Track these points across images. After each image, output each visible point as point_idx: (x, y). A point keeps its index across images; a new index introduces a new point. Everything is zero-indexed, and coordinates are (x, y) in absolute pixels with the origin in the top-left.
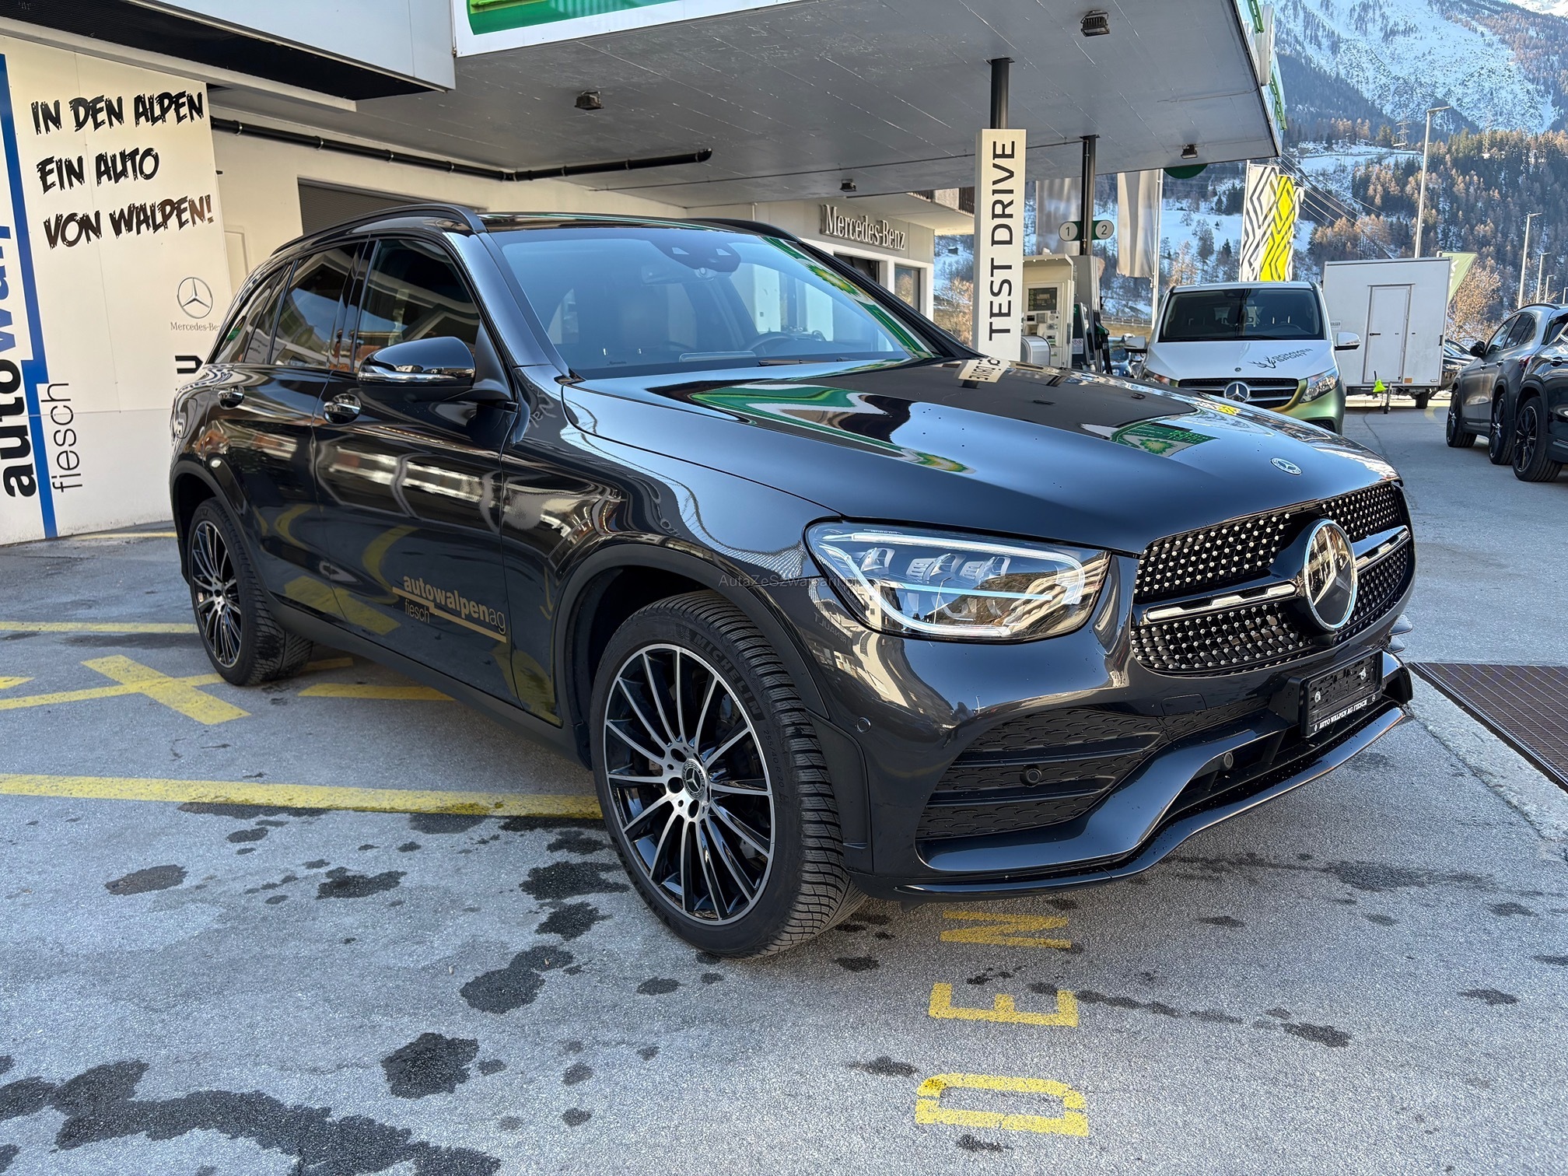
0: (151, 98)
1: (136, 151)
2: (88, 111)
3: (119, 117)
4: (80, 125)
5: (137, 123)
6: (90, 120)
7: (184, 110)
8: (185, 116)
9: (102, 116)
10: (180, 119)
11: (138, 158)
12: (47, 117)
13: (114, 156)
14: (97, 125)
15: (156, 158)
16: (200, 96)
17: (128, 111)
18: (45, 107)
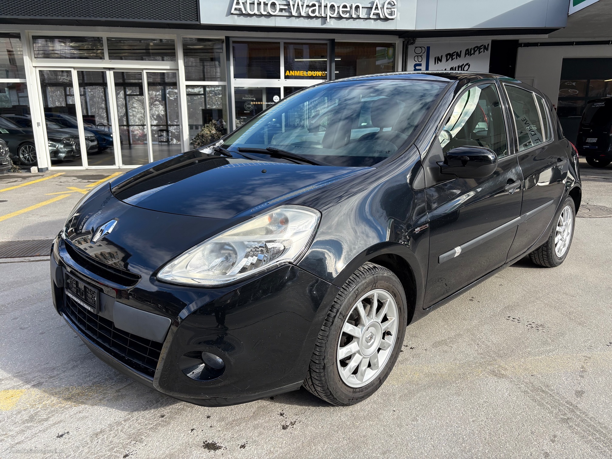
0: (471, 49)
1: (463, 64)
2: (450, 56)
3: (460, 56)
4: (447, 60)
5: (465, 57)
6: (451, 58)
7: (482, 50)
8: (482, 52)
9: (455, 57)
10: (479, 53)
11: (463, 66)
12: (438, 60)
13: (456, 67)
14: (452, 59)
15: (469, 66)
16: (488, 45)
17: (463, 54)
18: (438, 57)
